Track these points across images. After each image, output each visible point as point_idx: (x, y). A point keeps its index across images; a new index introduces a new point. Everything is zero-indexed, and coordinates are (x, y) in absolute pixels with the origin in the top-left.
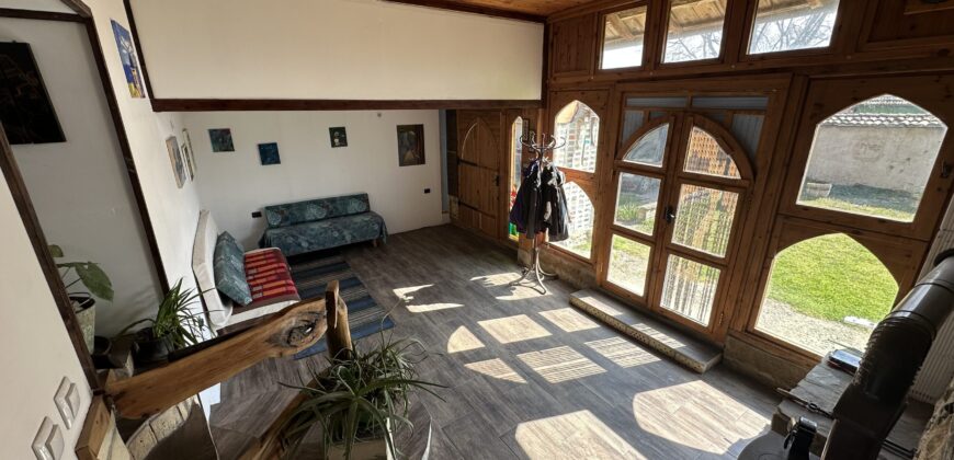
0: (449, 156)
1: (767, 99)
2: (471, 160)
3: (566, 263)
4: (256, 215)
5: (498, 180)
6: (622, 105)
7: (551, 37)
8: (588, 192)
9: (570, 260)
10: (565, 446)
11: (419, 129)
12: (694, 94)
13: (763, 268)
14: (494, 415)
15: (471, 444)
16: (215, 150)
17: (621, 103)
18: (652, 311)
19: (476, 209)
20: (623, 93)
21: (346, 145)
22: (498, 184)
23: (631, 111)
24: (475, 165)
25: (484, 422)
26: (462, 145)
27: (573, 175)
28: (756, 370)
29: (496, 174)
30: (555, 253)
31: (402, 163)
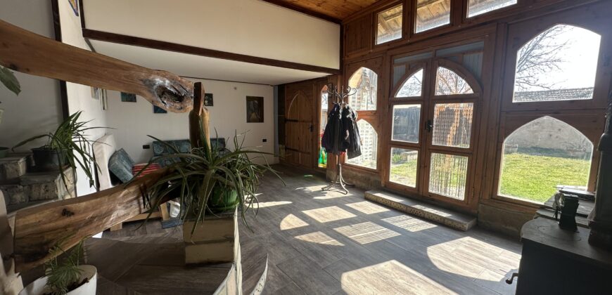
0: (279, 119)
1: (483, 42)
2: (293, 119)
3: (360, 175)
4: (146, 147)
5: (312, 127)
6: (391, 64)
7: (344, 32)
8: (372, 124)
9: (362, 173)
10: (374, 273)
11: (260, 100)
12: (436, 48)
13: (497, 150)
14: (317, 257)
15: (299, 273)
16: (123, 101)
17: (391, 62)
18: (423, 197)
19: (297, 151)
20: (392, 56)
21: (212, 105)
22: (312, 131)
23: (397, 67)
24: (296, 121)
25: (309, 260)
26: (288, 108)
27: (363, 114)
28: (504, 226)
29: (311, 124)
30: (352, 170)
31: (249, 121)
